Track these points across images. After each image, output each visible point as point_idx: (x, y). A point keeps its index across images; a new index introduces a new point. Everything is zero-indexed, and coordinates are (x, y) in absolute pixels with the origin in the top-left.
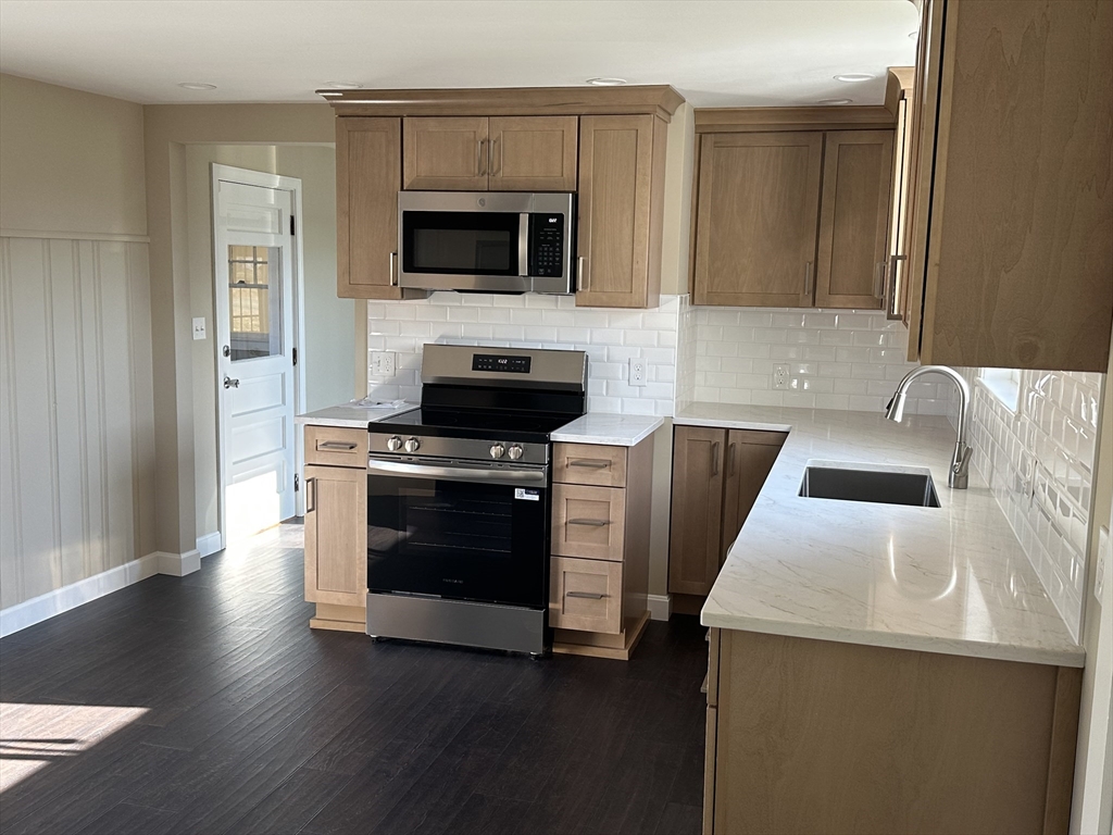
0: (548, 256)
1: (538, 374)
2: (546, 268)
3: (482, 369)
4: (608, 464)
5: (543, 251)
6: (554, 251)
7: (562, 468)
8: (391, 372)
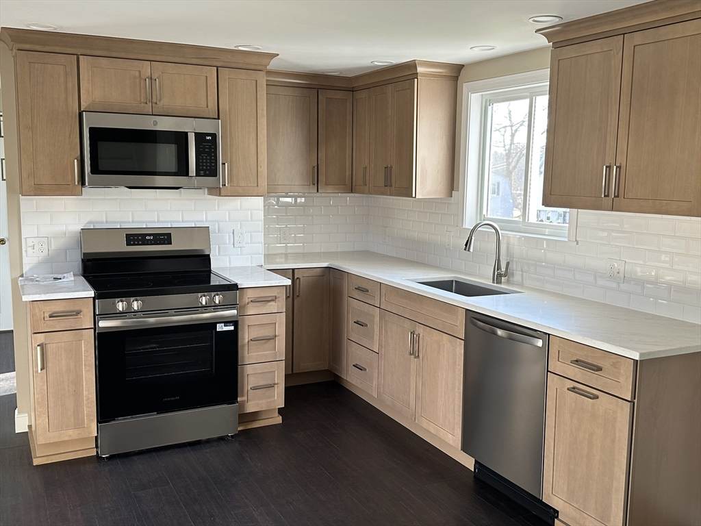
0: (206, 162)
1: (177, 245)
2: (205, 171)
3: (134, 244)
4: (274, 299)
5: (203, 159)
6: (211, 159)
7: (245, 305)
8: (46, 252)
